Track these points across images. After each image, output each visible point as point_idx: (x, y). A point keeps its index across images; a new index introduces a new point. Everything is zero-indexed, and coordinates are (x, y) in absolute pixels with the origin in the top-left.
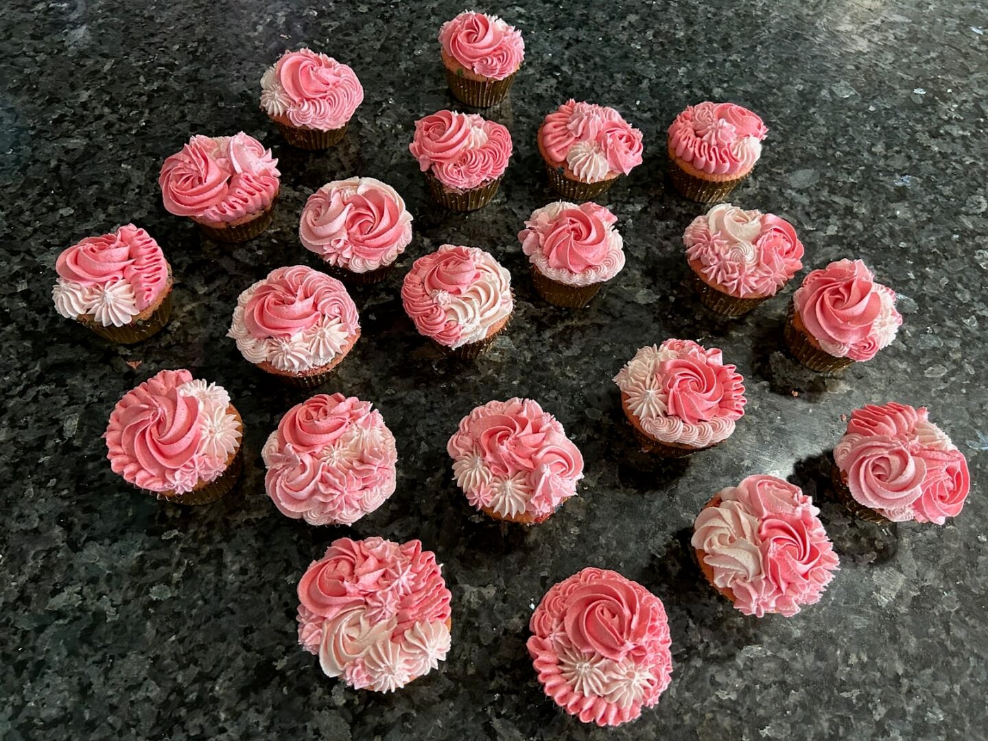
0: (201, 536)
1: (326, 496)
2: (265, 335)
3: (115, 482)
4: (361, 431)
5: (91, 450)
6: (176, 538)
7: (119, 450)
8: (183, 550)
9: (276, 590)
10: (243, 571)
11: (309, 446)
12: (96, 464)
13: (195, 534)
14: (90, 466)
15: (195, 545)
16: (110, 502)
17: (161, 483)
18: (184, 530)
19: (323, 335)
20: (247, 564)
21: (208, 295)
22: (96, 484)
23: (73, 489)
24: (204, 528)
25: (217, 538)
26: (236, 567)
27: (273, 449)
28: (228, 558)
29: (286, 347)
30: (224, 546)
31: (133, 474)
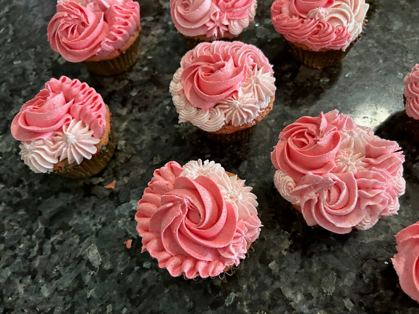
0: (254, 287)
1: (372, 199)
2: (213, 104)
3: (158, 281)
4: (351, 134)
5: (122, 266)
6: (237, 300)
7: (165, 255)
8: (250, 306)
9: (344, 297)
10: (308, 296)
11: (325, 165)
12: (133, 274)
13: (249, 287)
14: (130, 278)
15: (256, 297)
16: (165, 299)
17: (221, 264)
18: (239, 290)
19: (257, 82)
20: (306, 288)
21: (130, 112)
22: (145, 291)
23: (129, 305)
24: (252, 280)
25: (268, 281)
26: (299, 297)
27: (290, 184)
28: (289, 294)
29: (238, 103)
30: (277, 285)
31: (193, 269)
